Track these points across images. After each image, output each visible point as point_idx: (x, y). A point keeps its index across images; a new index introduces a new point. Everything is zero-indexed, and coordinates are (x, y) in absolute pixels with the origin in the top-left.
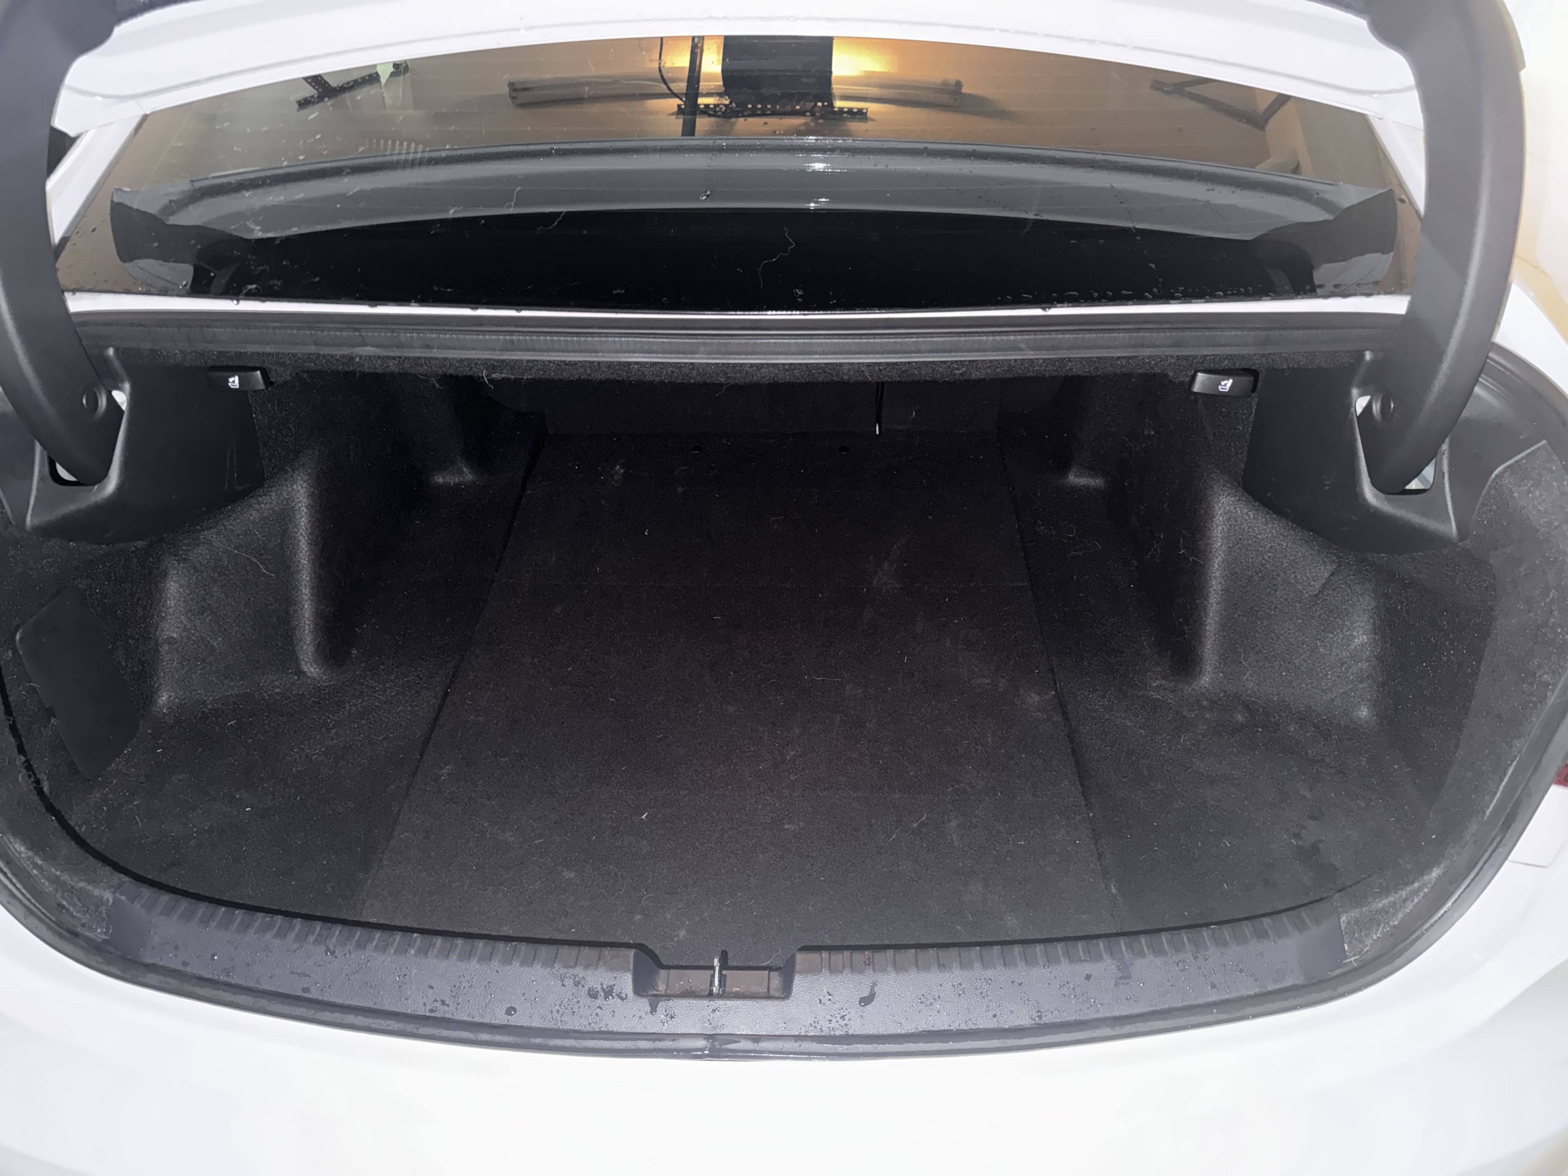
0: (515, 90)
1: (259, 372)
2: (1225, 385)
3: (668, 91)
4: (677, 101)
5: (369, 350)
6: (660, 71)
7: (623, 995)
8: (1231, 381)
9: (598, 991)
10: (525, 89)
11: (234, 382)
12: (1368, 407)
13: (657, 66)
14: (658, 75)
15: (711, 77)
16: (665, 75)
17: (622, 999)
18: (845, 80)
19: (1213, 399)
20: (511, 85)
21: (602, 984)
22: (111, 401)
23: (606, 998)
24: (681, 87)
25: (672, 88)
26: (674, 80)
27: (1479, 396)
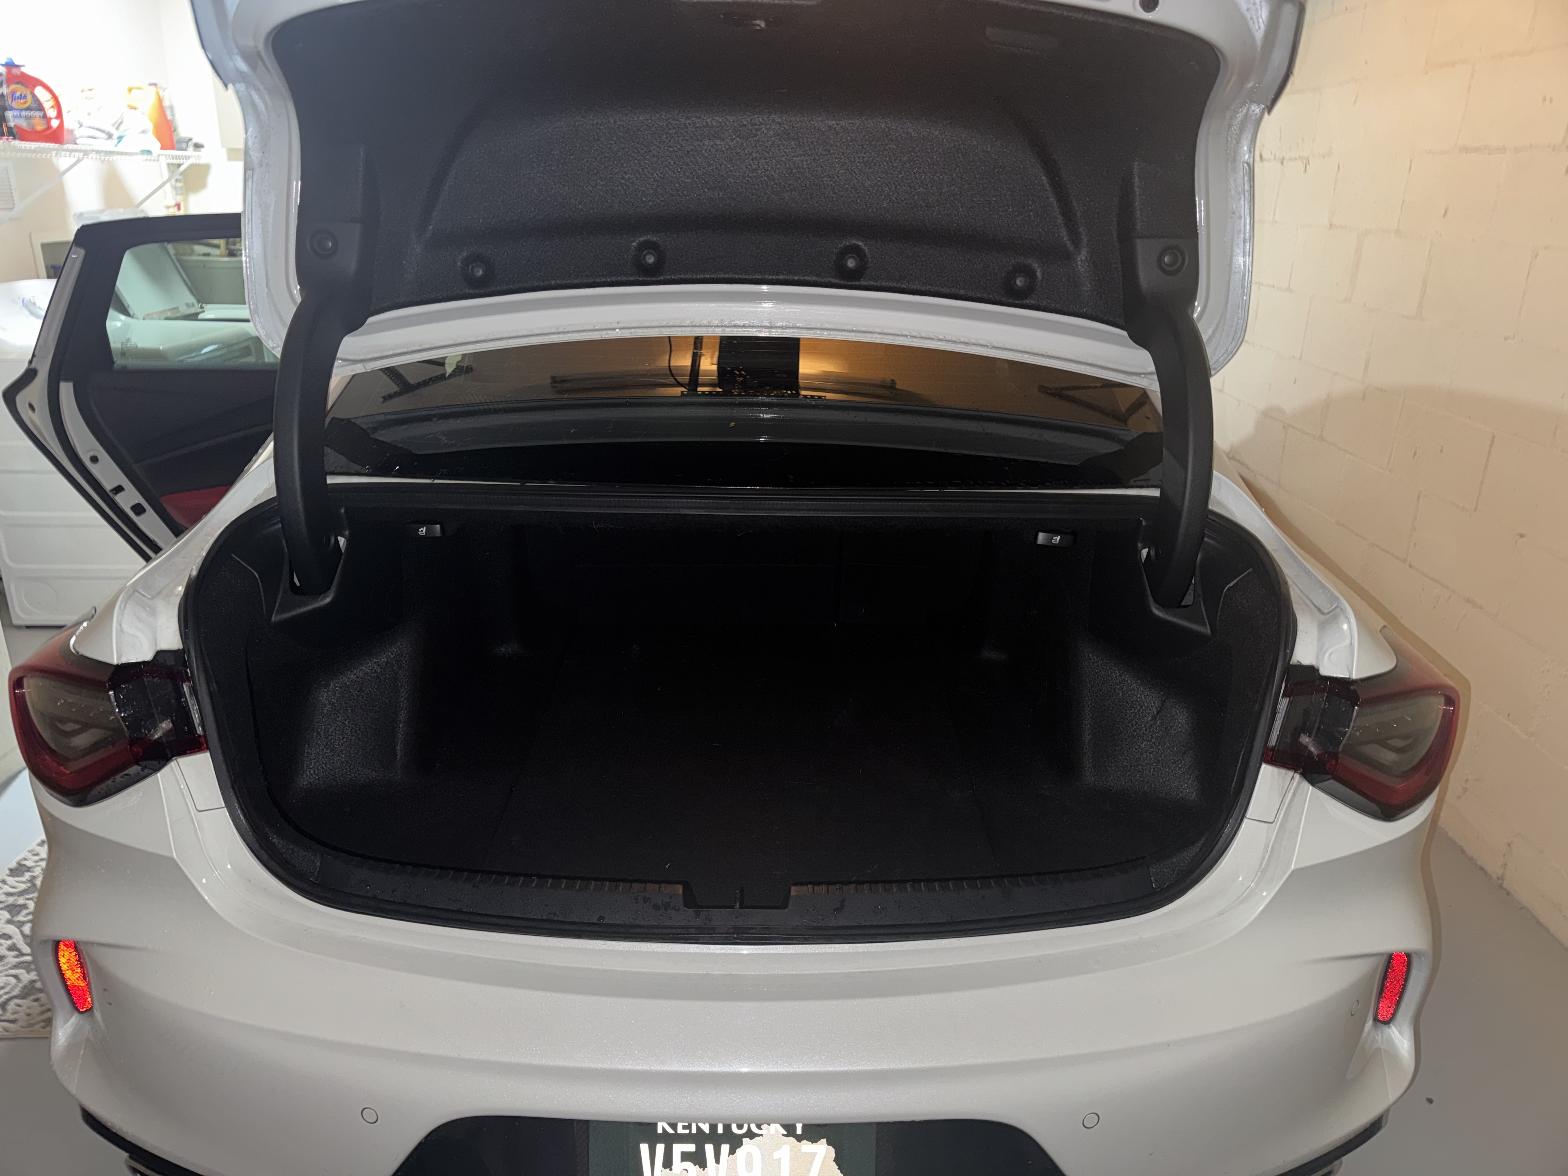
0: (555, 382)
1: (438, 526)
2: (1056, 539)
3: (676, 383)
4: (683, 389)
5: (522, 508)
6: (670, 370)
7: (677, 908)
8: (1059, 537)
9: (660, 906)
10: (565, 381)
11: (423, 531)
12: (1148, 553)
13: (668, 365)
14: (669, 372)
15: (708, 373)
16: (673, 372)
17: (676, 910)
18: (809, 377)
19: (1048, 548)
20: (553, 378)
21: (662, 902)
22: (337, 542)
23: (666, 909)
24: (686, 379)
25: (678, 380)
26: (683, 375)
27: (1207, 543)
